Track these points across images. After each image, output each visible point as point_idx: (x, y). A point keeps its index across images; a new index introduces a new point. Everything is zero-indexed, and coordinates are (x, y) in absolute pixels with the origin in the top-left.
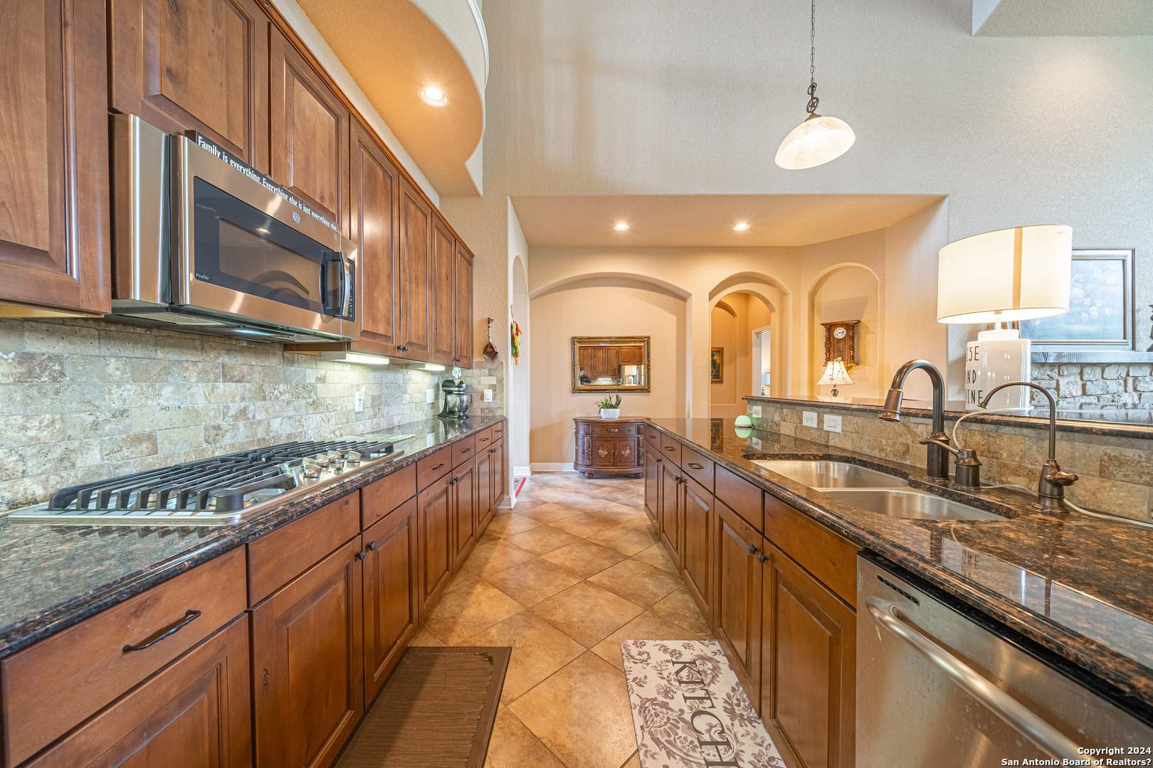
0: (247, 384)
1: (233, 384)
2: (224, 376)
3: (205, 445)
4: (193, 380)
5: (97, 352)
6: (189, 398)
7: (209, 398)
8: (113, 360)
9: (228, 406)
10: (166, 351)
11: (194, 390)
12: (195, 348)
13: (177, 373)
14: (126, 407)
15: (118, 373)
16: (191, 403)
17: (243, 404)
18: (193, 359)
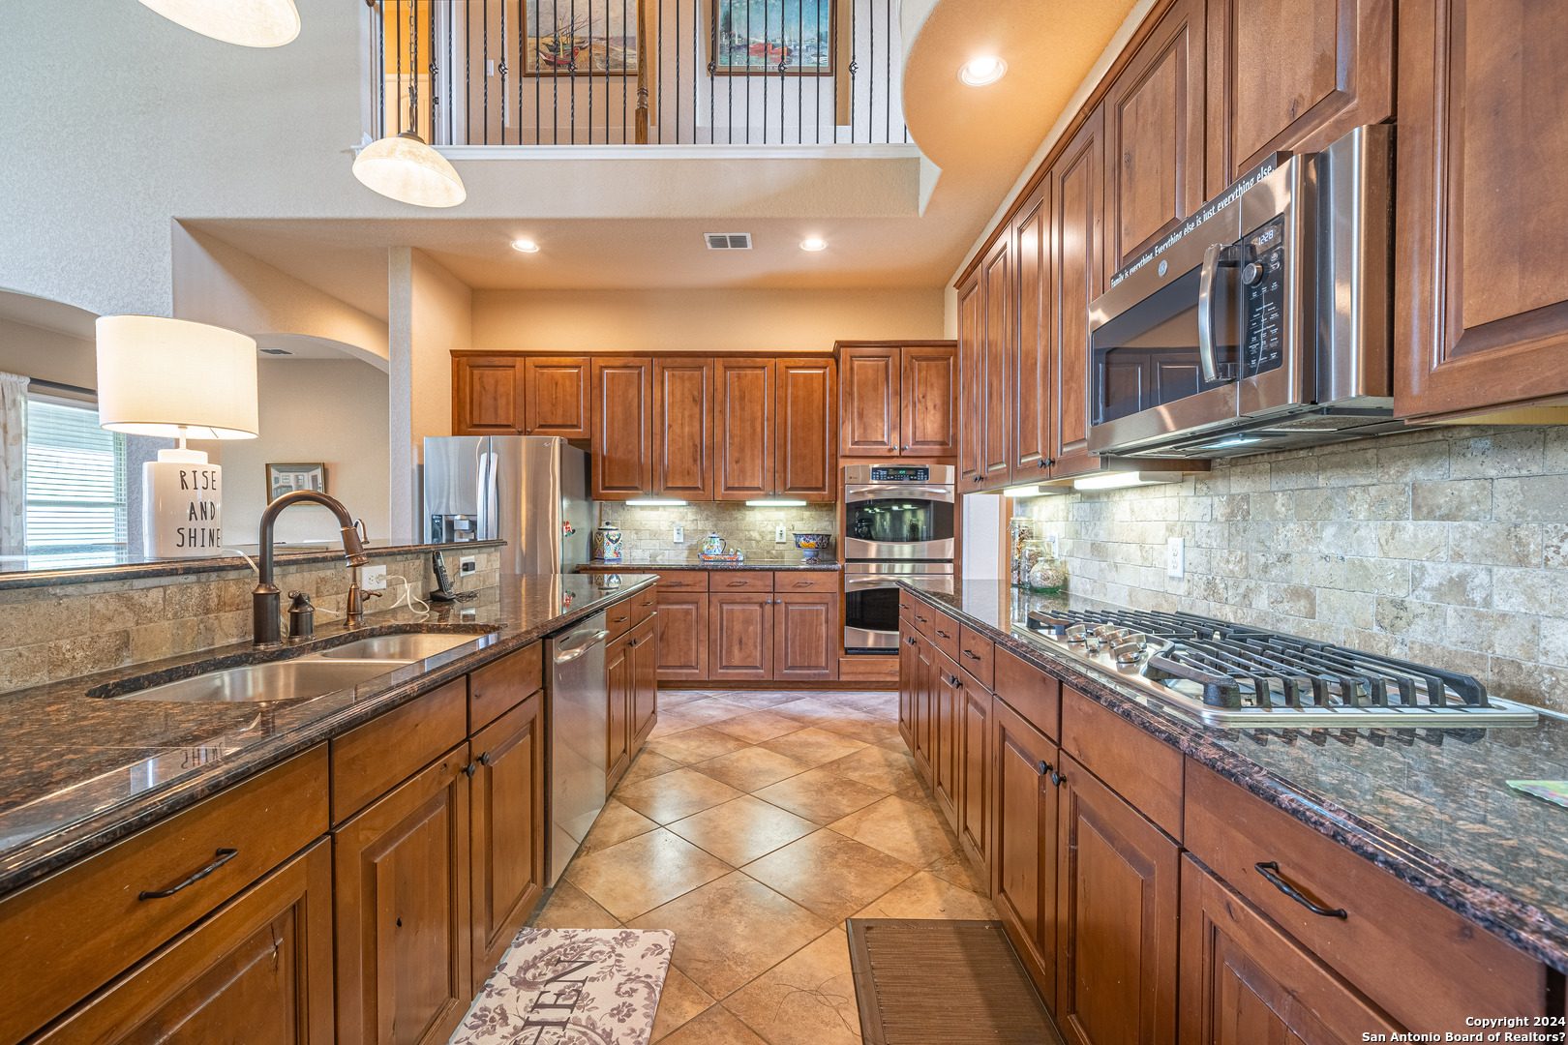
0: (1470, 524)
1: (1435, 525)
2: (1417, 508)
3: (1376, 629)
4: (1361, 517)
5: (1267, 488)
6: (1355, 545)
7: (1386, 548)
8: (1280, 494)
9: (1423, 566)
10: (1328, 475)
11: (1363, 532)
12: (1367, 463)
13: (1341, 506)
14: (1288, 551)
15: (1283, 509)
16: (1358, 553)
17: (1457, 569)
18: (1364, 482)
